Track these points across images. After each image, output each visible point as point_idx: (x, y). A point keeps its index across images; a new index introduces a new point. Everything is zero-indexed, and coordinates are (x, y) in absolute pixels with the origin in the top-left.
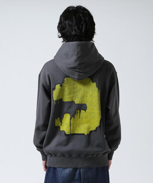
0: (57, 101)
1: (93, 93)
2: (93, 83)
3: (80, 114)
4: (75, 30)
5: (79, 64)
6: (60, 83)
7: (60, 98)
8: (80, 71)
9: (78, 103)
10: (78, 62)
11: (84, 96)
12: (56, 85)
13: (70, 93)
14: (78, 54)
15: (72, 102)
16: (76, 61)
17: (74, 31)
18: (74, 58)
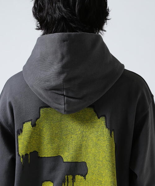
0: (25, 157)
1: (99, 140)
2: (99, 118)
3: (74, 183)
4: (59, 8)
5: (66, 81)
6: (31, 120)
7: (32, 151)
8: (70, 94)
9: (69, 160)
10: (63, 77)
11: (81, 145)
12: (24, 123)
13: (52, 141)
14: (63, 58)
15: (57, 159)
16: (60, 73)
17: (57, 12)
18: (56, 67)
